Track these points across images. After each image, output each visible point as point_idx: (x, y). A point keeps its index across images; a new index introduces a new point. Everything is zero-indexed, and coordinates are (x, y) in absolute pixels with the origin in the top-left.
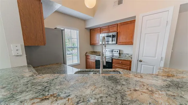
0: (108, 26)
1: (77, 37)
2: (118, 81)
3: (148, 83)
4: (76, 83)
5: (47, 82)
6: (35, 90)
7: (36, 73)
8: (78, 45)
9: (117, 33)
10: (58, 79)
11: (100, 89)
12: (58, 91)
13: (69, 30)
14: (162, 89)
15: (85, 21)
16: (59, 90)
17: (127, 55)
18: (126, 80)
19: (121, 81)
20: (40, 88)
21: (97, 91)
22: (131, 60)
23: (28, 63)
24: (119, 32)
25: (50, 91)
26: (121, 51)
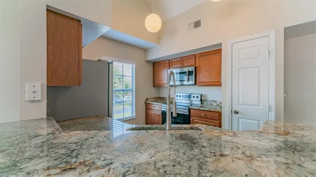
0: (182, 57)
1: (133, 74)
2: (195, 141)
3: (245, 145)
4: (124, 144)
5: (76, 143)
6: (54, 155)
7: (60, 129)
8: (134, 87)
9: (196, 68)
10: (95, 138)
11: (164, 153)
12: (92, 157)
13: (121, 64)
14: (268, 154)
15: (145, 50)
16: (94, 155)
17: (214, 103)
18: (208, 139)
19: (199, 141)
20: (63, 151)
21: (159, 156)
22: (220, 111)
23: (48, 115)
24: (199, 66)
25: (79, 156)
26: (203, 96)
